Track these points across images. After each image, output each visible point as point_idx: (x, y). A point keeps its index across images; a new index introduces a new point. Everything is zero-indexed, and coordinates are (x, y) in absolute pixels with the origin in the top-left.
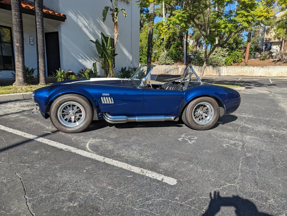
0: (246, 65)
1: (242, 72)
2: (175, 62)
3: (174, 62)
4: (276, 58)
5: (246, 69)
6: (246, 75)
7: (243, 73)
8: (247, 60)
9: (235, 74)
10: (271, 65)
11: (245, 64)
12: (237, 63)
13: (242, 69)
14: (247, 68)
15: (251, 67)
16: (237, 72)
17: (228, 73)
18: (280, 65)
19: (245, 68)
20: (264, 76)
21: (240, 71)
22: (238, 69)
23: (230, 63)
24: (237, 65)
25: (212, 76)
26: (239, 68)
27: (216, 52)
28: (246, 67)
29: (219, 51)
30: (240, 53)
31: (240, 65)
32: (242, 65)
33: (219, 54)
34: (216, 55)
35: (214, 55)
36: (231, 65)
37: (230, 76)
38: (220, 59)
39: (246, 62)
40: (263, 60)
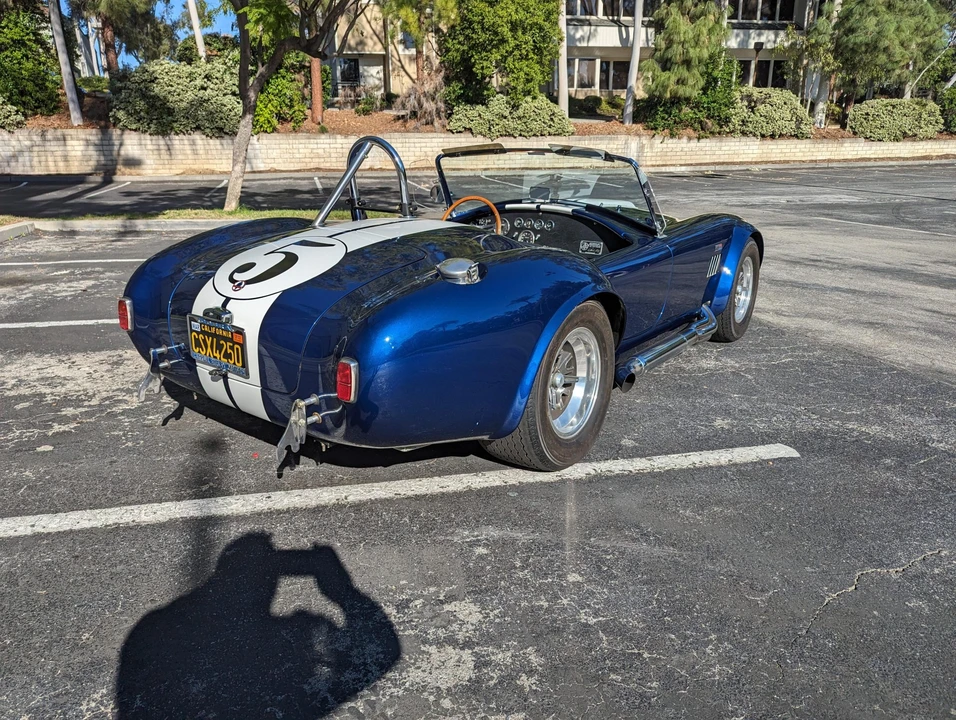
0: (323, 131)
1: (312, 155)
2: (25, 115)
3: (20, 117)
4: (404, 106)
5: (323, 146)
6: (327, 165)
7: (317, 160)
8: (320, 113)
9: (292, 165)
10: (395, 131)
11: (318, 127)
12: (292, 124)
13: (312, 146)
14: (328, 141)
15: (339, 136)
16: (297, 156)
17: (268, 161)
18: (416, 130)
19: (322, 141)
20: (381, 169)
21: (306, 151)
22: (301, 146)
23: (269, 122)
24: (294, 130)
25: (213, 172)
26: (301, 141)
27: (206, 77)
28: (323, 136)
29: (218, 75)
30: (293, 85)
31: (302, 132)
32: (308, 131)
33: (222, 86)
34: (209, 91)
35: (205, 89)
36: (275, 130)
37: (276, 171)
38: (230, 107)
39: (320, 119)
40: (366, 112)
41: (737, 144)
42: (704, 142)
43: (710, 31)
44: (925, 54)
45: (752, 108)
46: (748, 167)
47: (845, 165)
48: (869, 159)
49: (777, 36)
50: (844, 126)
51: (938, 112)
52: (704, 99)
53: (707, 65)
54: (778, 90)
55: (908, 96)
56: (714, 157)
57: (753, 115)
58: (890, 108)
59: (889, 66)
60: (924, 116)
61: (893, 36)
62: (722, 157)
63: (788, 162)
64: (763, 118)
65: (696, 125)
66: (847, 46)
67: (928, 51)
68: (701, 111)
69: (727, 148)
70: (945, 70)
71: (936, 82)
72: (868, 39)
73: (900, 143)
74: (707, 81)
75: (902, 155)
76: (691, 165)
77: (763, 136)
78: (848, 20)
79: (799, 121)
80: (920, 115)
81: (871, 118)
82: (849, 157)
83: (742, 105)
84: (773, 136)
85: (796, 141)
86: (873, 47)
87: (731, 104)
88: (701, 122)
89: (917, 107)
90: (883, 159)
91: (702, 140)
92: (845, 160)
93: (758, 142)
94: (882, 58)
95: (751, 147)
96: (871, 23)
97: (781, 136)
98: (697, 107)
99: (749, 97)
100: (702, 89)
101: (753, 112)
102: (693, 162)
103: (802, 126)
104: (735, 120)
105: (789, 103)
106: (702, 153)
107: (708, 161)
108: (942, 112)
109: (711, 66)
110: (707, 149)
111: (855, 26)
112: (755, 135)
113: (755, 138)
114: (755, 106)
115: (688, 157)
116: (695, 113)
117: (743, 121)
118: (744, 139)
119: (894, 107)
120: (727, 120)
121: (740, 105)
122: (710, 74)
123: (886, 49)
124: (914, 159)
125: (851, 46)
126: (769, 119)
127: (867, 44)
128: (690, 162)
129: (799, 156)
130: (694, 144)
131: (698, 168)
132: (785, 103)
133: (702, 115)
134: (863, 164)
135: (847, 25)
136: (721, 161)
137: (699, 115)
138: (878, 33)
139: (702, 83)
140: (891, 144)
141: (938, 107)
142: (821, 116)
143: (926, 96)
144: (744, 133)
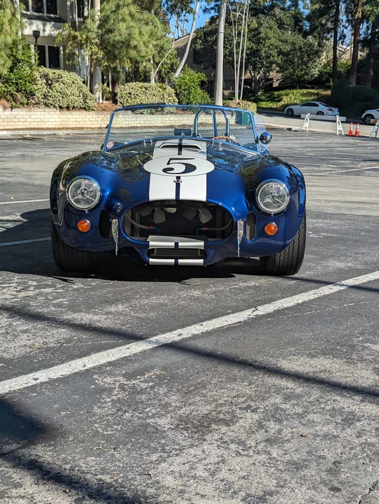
41: (43, 113)
42: (16, 112)
43: (10, 22)
44: (159, 52)
45: (50, 85)
46: (56, 132)
47: (122, 131)
48: (137, 128)
49: (44, 25)
50: (115, 102)
51: (174, 95)
52: (12, 76)
53: (11, 48)
54: (67, 73)
55: (153, 81)
56: (26, 123)
57: (51, 91)
58: (144, 89)
59: (139, 59)
60: (166, 96)
61: (139, 38)
62: (32, 123)
63: (82, 128)
64: (59, 94)
65: (9, 97)
66: (109, 42)
67: (161, 50)
68: (11, 86)
69: (35, 117)
70: (172, 65)
71: (168, 72)
72: (123, 39)
73: (154, 116)
74: (13, 61)
75: (157, 125)
76: (9, 130)
77: (61, 108)
78: (107, 23)
79: (85, 97)
80: (163, 95)
81: (133, 96)
82: (124, 126)
83: (41, 82)
84: (68, 108)
85: (85, 112)
86: (127, 44)
87: (33, 81)
88: (12, 95)
89: (161, 90)
90: (145, 127)
91: (13, 110)
92: (122, 128)
93: (58, 112)
94: (133, 53)
95: (53, 116)
96: (122, 26)
97: (74, 108)
98: (7, 82)
99: (46, 76)
100: (10, 68)
101: (50, 88)
102: (10, 127)
103: (88, 101)
104: (38, 94)
105: (76, 82)
106: (17, 120)
107: (21, 127)
108: (177, 95)
109: (14, 50)
110: (20, 117)
111: (112, 28)
112: (54, 107)
113: (55, 110)
114: (52, 84)
115: (6, 124)
116: (6, 87)
117: (44, 95)
118: (47, 109)
119: (146, 89)
120: (32, 94)
121: (40, 82)
122: (14, 56)
123: (135, 47)
124: (165, 127)
125: (112, 42)
126: (64, 95)
127: (123, 42)
128: (8, 127)
129: (89, 125)
130: (8, 112)
131: (16, 133)
132: (73, 83)
133: (12, 89)
134: (134, 131)
135: (107, 27)
136: (32, 127)
137: (10, 89)
138: (129, 35)
139: (9, 63)
140: (149, 116)
141: (173, 91)
142: (98, 94)
143: (164, 82)
144: (46, 105)
